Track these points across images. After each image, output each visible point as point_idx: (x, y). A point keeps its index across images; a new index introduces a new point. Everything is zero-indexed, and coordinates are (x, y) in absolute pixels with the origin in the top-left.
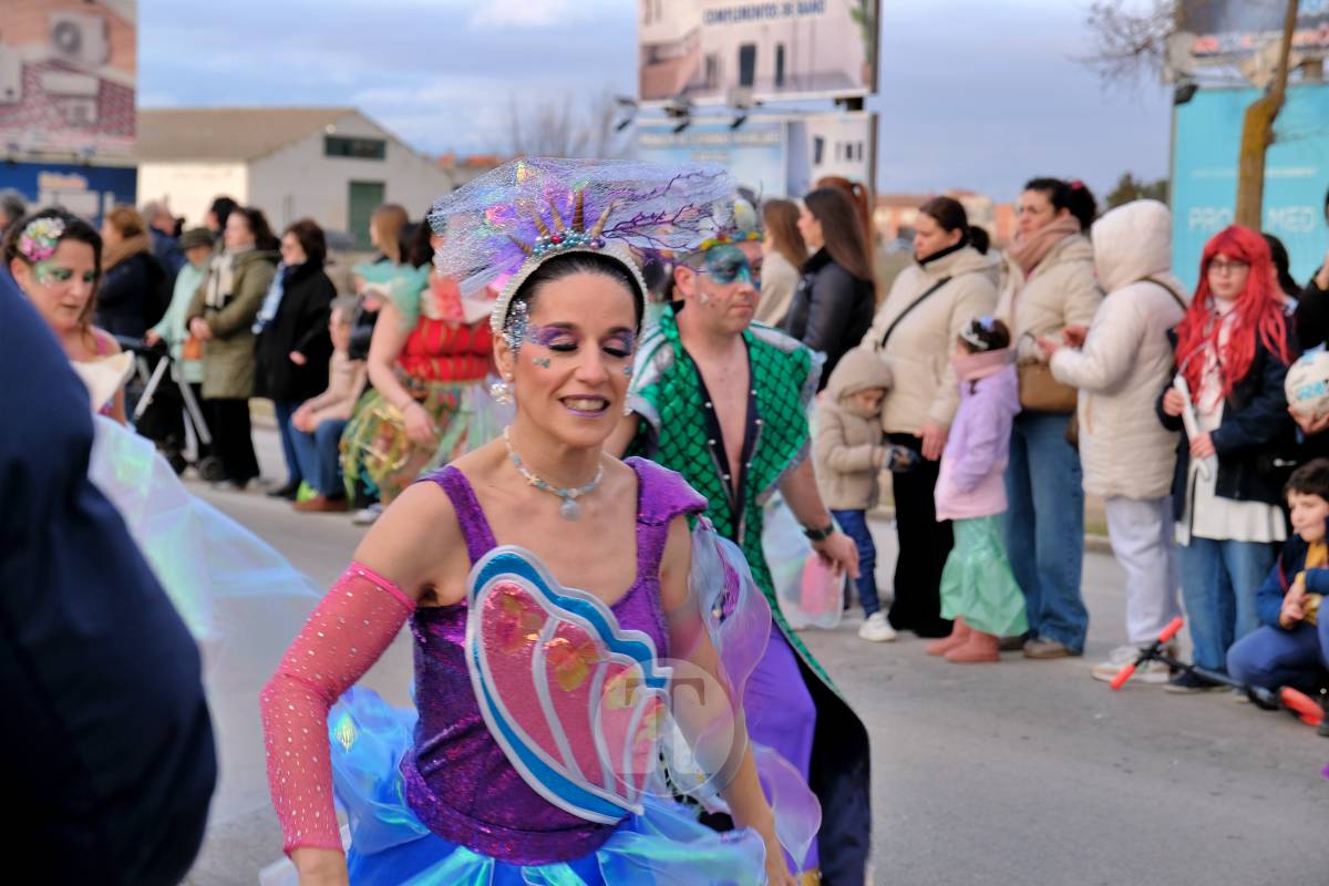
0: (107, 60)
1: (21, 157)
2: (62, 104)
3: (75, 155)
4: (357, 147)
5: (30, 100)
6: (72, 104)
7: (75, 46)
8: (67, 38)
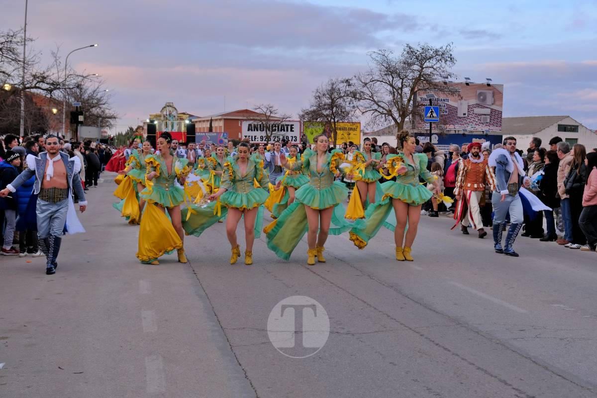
0: (493, 104)
1: (466, 133)
2: (480, 117)
3: (483, 132)
4: (569, 127)
5: (470, 116)
6: (482, 116)
7: (484, 100)
8: (482, 97)
